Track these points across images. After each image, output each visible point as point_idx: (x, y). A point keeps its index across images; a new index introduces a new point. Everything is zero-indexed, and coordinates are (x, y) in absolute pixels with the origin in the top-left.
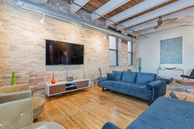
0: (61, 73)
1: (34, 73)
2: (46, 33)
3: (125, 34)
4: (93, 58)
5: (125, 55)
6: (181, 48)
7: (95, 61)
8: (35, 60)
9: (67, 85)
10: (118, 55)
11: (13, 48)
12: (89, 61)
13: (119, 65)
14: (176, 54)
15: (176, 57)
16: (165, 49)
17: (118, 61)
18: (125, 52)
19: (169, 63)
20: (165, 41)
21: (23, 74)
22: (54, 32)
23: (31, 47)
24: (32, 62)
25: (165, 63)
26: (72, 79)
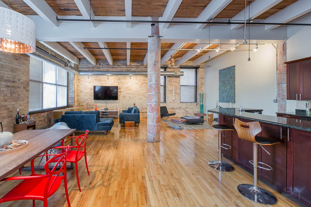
0: (103, 105)
1: (89, 104)
2: (95, 82)
4: (127, 95)
5: (174, 90)
7: (130, 98)
8: (90, 97)
9: (103, 112)
10: (166, 91)
11: (81, 91)
12: (124, 97)
15: (230, 93)
16: (222, 82)
17: (166, 97)
18: (174, 87)
21: (84, 104)
22: (100, 80)
23: (88, 91)
24: (88, 98)
25: (222, 101)
26: (107, 109)
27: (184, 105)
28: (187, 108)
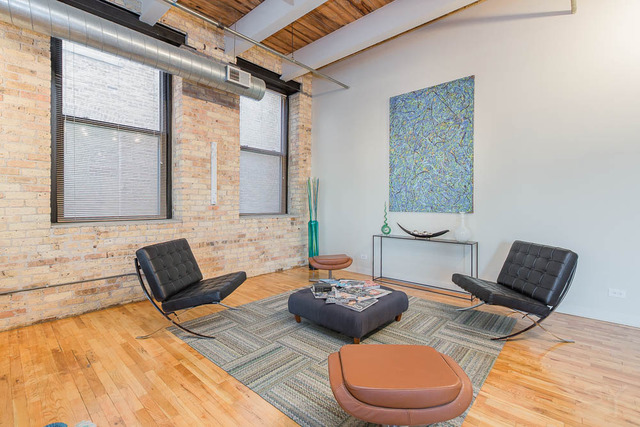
3: (218, 54)
5: (214, 162)
6: (468, 134)
10: (174, 160)
13: (175, 214)
14: (446, 163)
15: (448, 177)
16: (407, 141)
17: (175, 193)
18: (215, 145)
19: (421, 209)
20: (405, 98)
25: (405, 208)
27: (251, 228)
28: (263, 236)
